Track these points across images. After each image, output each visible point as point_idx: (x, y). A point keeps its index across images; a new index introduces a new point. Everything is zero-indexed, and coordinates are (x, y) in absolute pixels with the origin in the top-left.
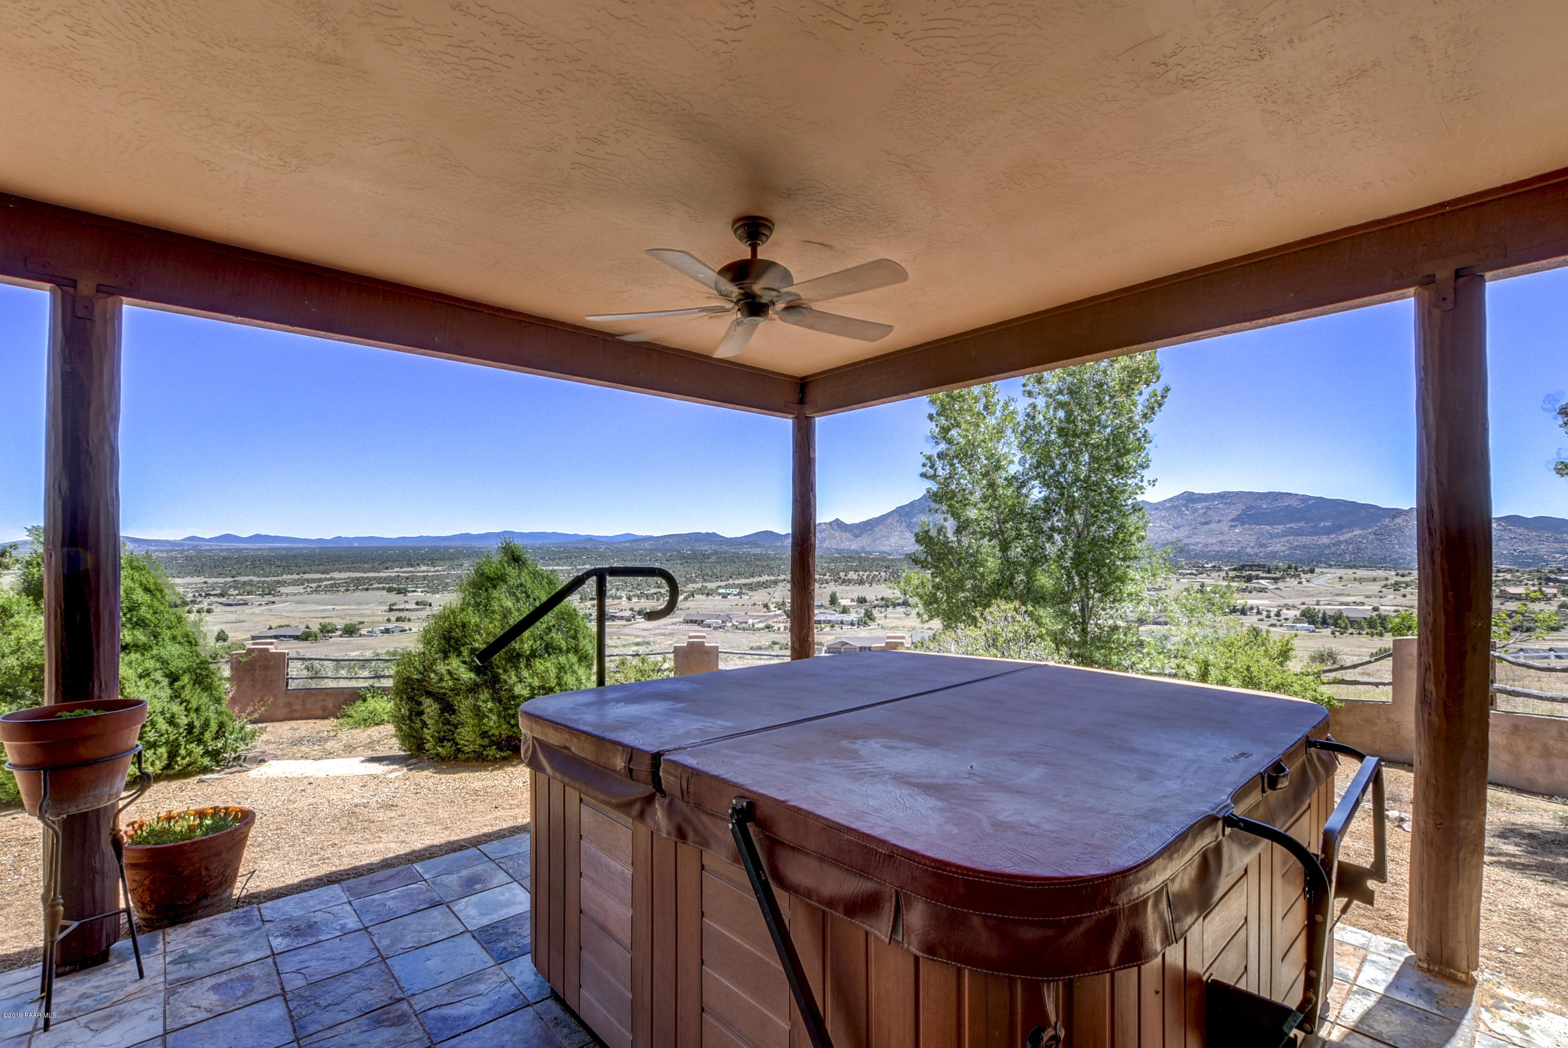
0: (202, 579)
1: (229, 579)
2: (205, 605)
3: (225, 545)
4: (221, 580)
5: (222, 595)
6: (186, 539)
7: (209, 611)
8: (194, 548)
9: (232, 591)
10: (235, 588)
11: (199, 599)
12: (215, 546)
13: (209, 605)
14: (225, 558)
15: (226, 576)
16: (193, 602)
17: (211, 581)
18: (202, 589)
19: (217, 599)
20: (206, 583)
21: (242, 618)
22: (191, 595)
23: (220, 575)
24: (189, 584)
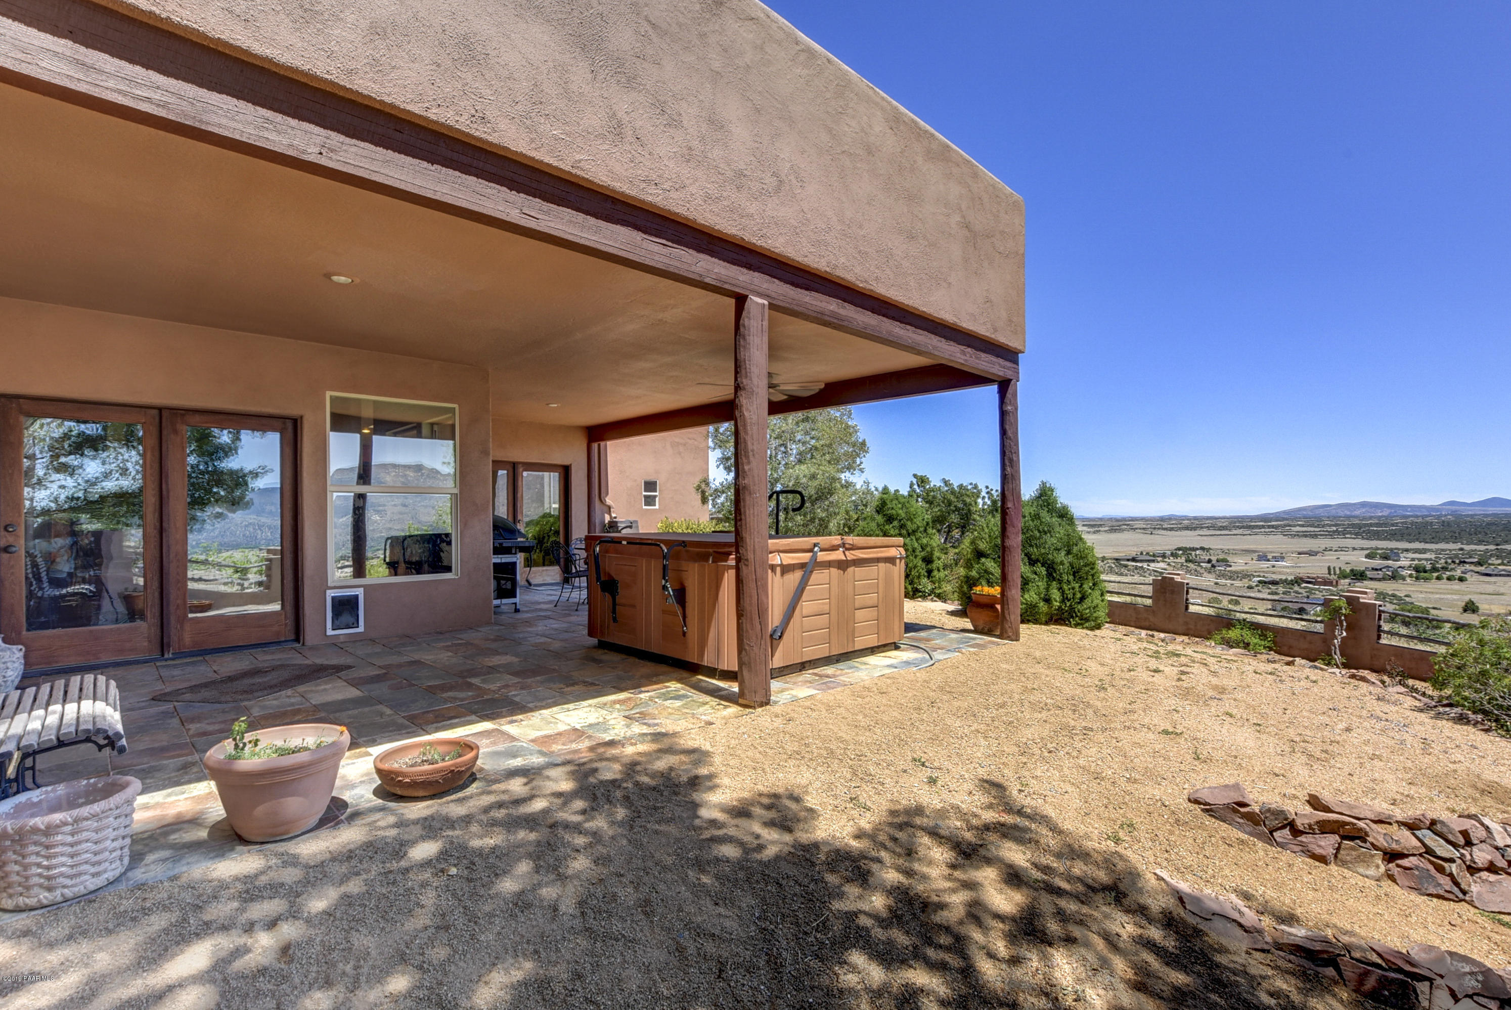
0: (1459, 546)
1: (1492, 547)
2: (1458, 573)
3: (1491, 510)
4: (1482, 548)
5: (1480, 564)
6: (1444, 504)
7: (1461, 579)
8: (1453, 513)
9: (1493, 560)
10: (1498, 557)
11: (1452, 566)
12: (1479, 510)
13: (1463, 573)
14: (1489, 524)
15: (1489, 543)
16: (1445, 569)
17: (1467, 548)
18: (1456, 556)
19: (1473, 568)
20: (1462, 549)
21: (1502, 590)
22: (1443, 561)
23: (1480, 542)
24: (1443, 550)
